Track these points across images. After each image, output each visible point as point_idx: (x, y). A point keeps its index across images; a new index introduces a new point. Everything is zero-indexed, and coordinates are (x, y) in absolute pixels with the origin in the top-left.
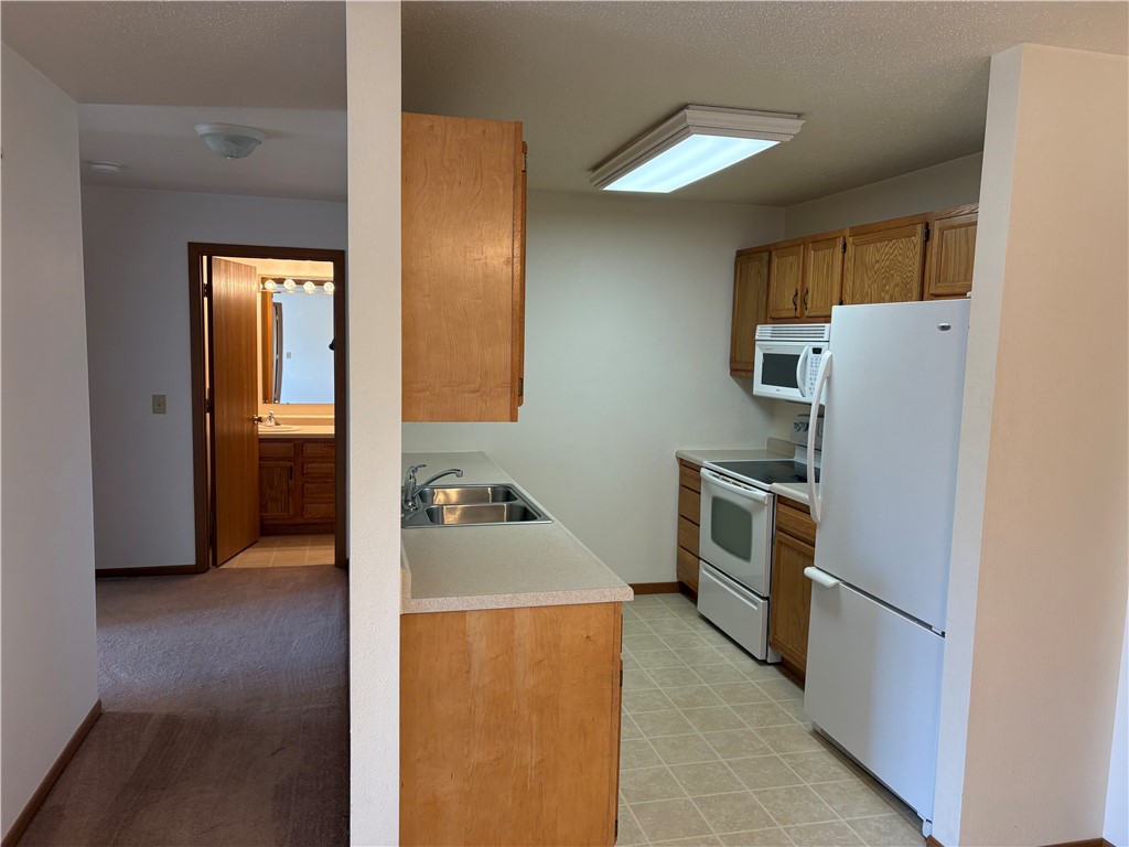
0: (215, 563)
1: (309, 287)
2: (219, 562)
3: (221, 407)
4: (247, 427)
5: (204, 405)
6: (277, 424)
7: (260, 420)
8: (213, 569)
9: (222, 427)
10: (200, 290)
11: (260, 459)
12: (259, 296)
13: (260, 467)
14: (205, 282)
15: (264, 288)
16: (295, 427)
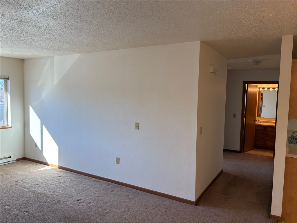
0: (244, 151)
1: (271, 89)
2: (245, 151)
3: (247, 117)
4: (253, 122)
5: (244, 116)
6: (260, 122)
7: (256, 121)
8: (243, 153)
9: (248, 122)
10: (245, 91)
11: (256, 130)
12: (258, 92)
13: (256, 132)
14: (246, 90)
15: (259, 90)
16: (265, 123)
